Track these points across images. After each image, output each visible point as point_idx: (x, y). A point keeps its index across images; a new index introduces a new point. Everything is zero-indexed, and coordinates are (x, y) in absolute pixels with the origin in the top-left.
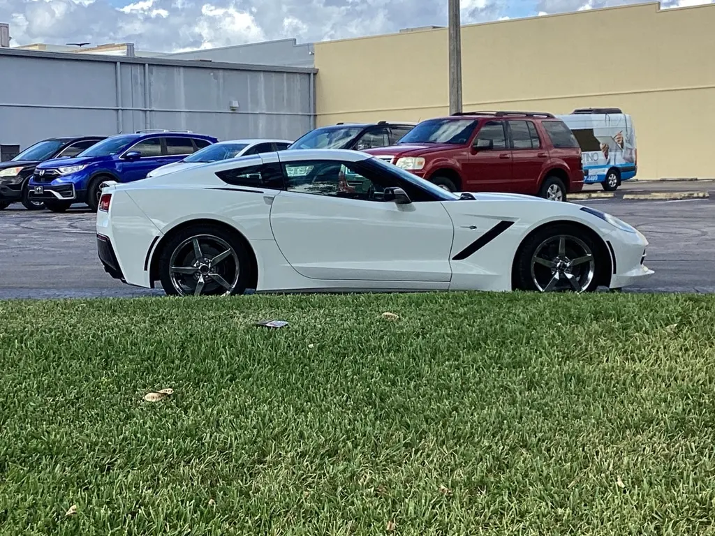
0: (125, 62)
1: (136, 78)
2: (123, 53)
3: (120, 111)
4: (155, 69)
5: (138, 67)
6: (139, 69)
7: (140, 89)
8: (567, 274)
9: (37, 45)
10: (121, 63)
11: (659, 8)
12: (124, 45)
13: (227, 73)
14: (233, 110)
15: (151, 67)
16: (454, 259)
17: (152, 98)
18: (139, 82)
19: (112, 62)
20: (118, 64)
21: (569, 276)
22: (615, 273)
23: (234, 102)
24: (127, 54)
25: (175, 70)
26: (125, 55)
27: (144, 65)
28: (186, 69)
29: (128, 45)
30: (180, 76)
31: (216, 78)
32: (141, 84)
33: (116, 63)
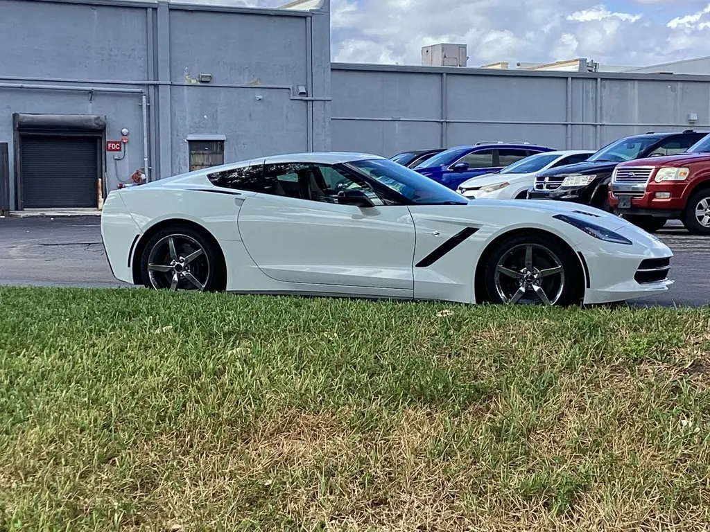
0: (575, 77)
1: (587, 92)
2: (575, 68)
3: (569, 126)
4: (607, 83)
5: (591, 81)
6: (591, 84)
7: (591, 104)
8: (534, 286)
9: (499, 64)
10: (572, 78)
12: (577, 60)
13: (686, 85)
14: (690, 123)
15: (604, 82)
16: (417, 266)
17: (604, 112)
18: (591, 96)
19: (563, 77)
20: (570, 79)
21: (536, 288)
22: (588, 287)
23: (692, 115)
24: (580, 69)
25: (629, 84)
26: (577, 70)
27: (596, 79)
28: (640, 82)
29: (580, 60)
30: (634, 89)
31: (673, 90)
32: (592, 98)
33: (567, 78)
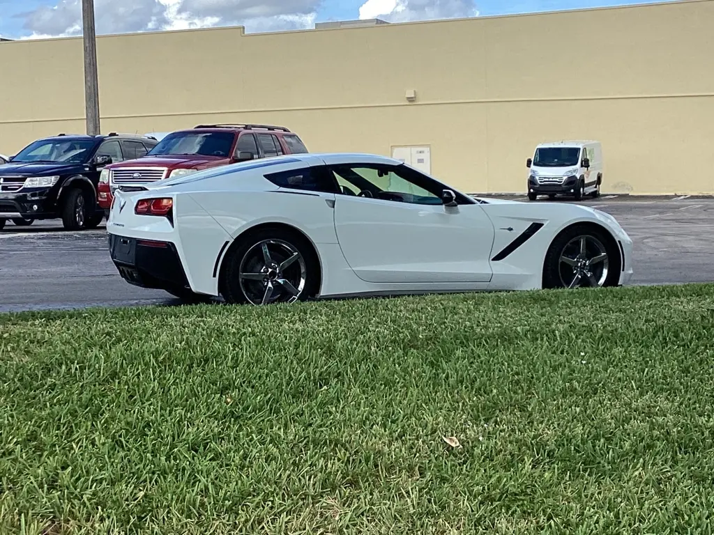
8: (586, 272)
11: (244, 33)
16: (493, 260)
21: (589, 274)
22: (623, 270)
